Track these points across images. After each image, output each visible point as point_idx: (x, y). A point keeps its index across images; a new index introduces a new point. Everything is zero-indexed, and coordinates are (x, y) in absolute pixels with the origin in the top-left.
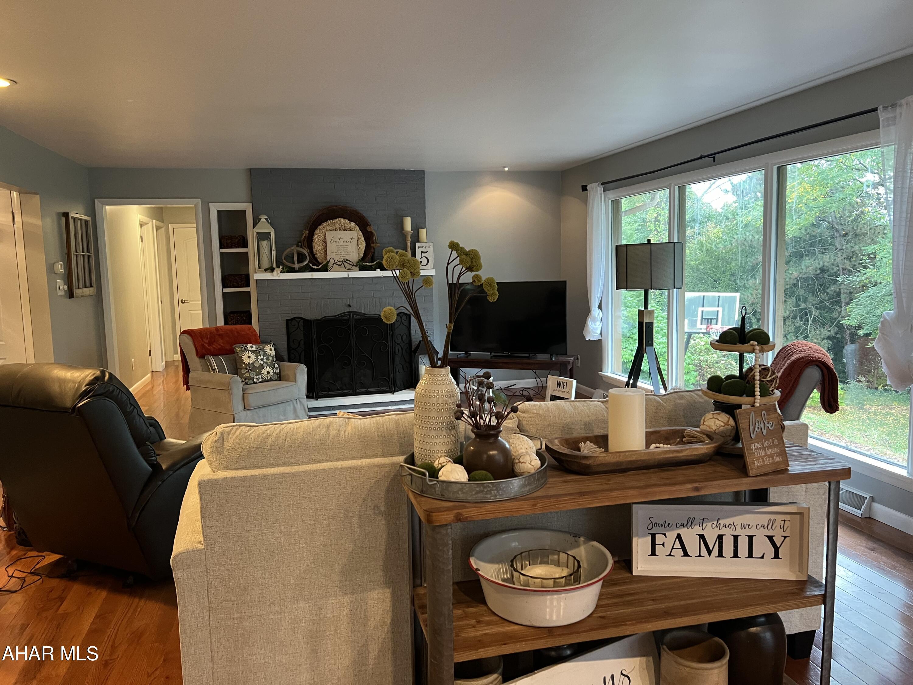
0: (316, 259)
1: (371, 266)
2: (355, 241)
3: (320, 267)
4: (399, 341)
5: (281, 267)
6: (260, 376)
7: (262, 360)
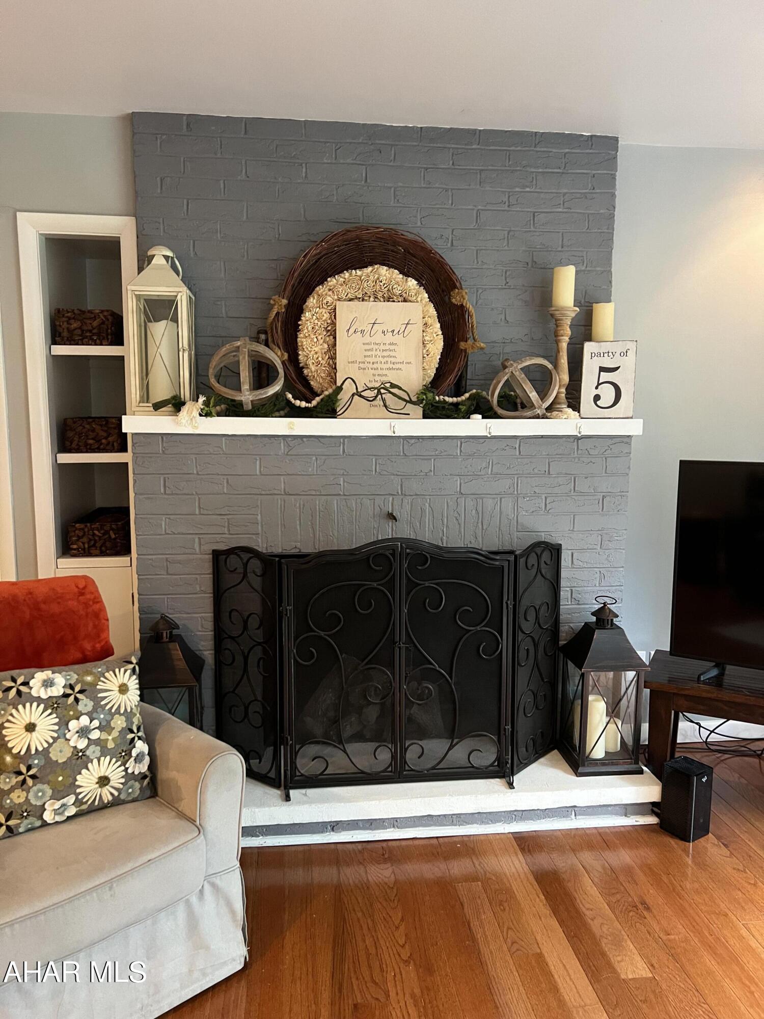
0: (305, 381)
1: (456, 405)
2: (416, 331)
3: (314, 403)
4: (527, 626)
5: (202, 399)
6: (71, 799)
7: (83, 732)
